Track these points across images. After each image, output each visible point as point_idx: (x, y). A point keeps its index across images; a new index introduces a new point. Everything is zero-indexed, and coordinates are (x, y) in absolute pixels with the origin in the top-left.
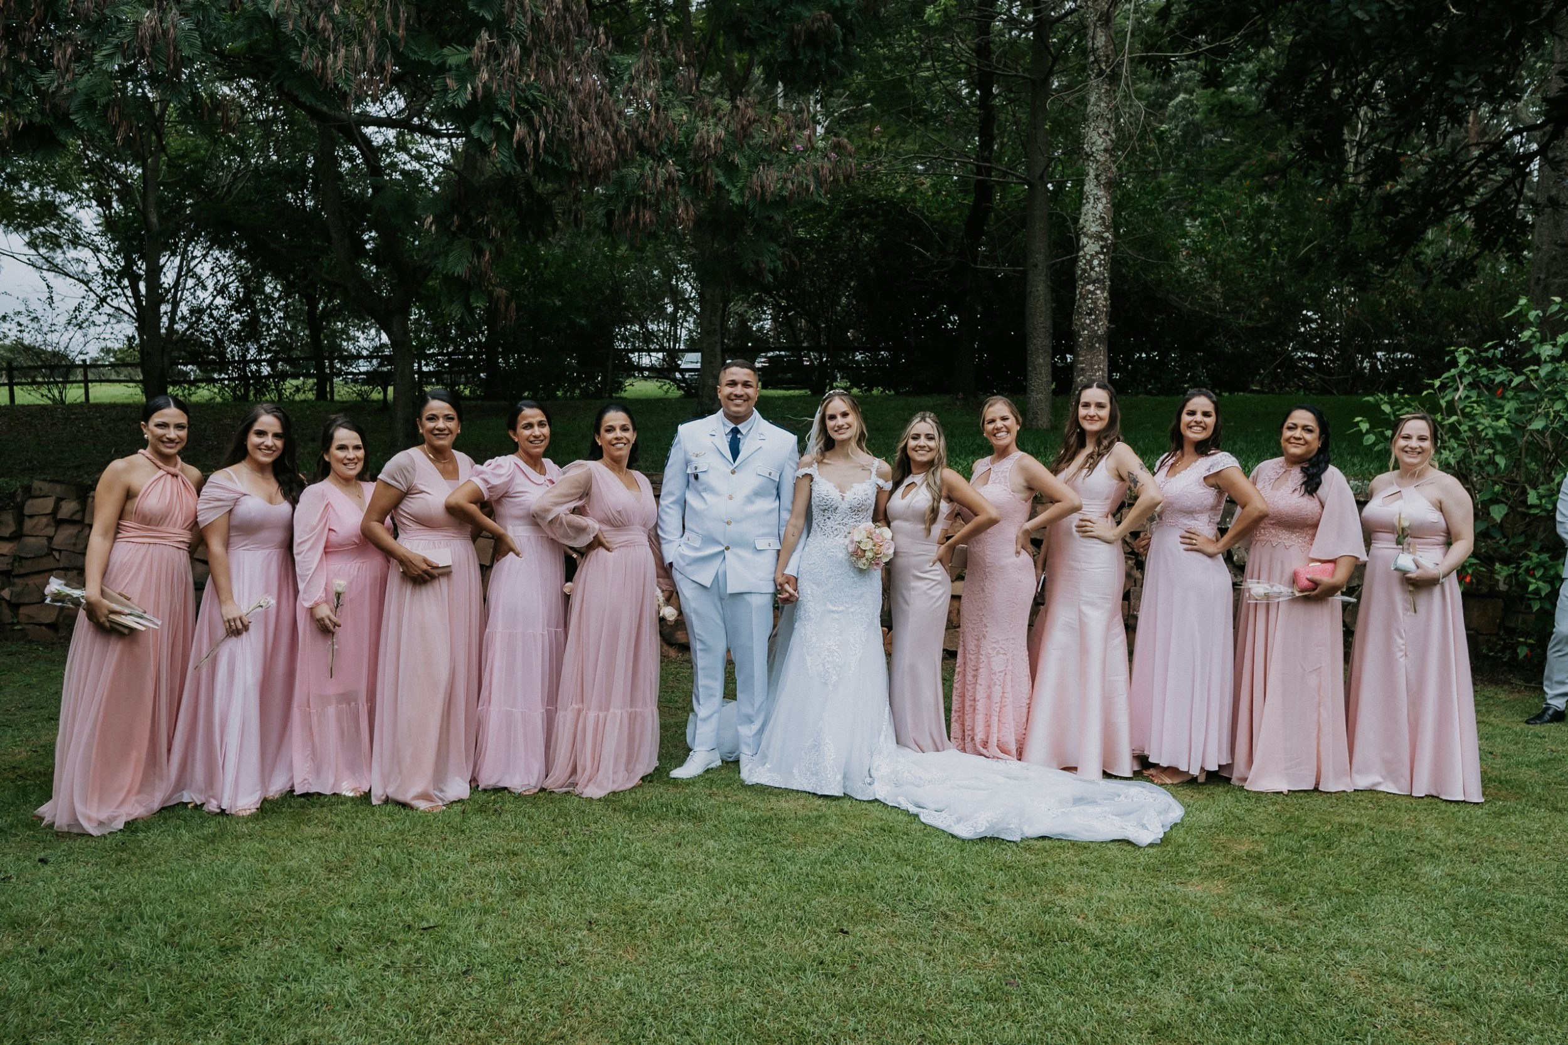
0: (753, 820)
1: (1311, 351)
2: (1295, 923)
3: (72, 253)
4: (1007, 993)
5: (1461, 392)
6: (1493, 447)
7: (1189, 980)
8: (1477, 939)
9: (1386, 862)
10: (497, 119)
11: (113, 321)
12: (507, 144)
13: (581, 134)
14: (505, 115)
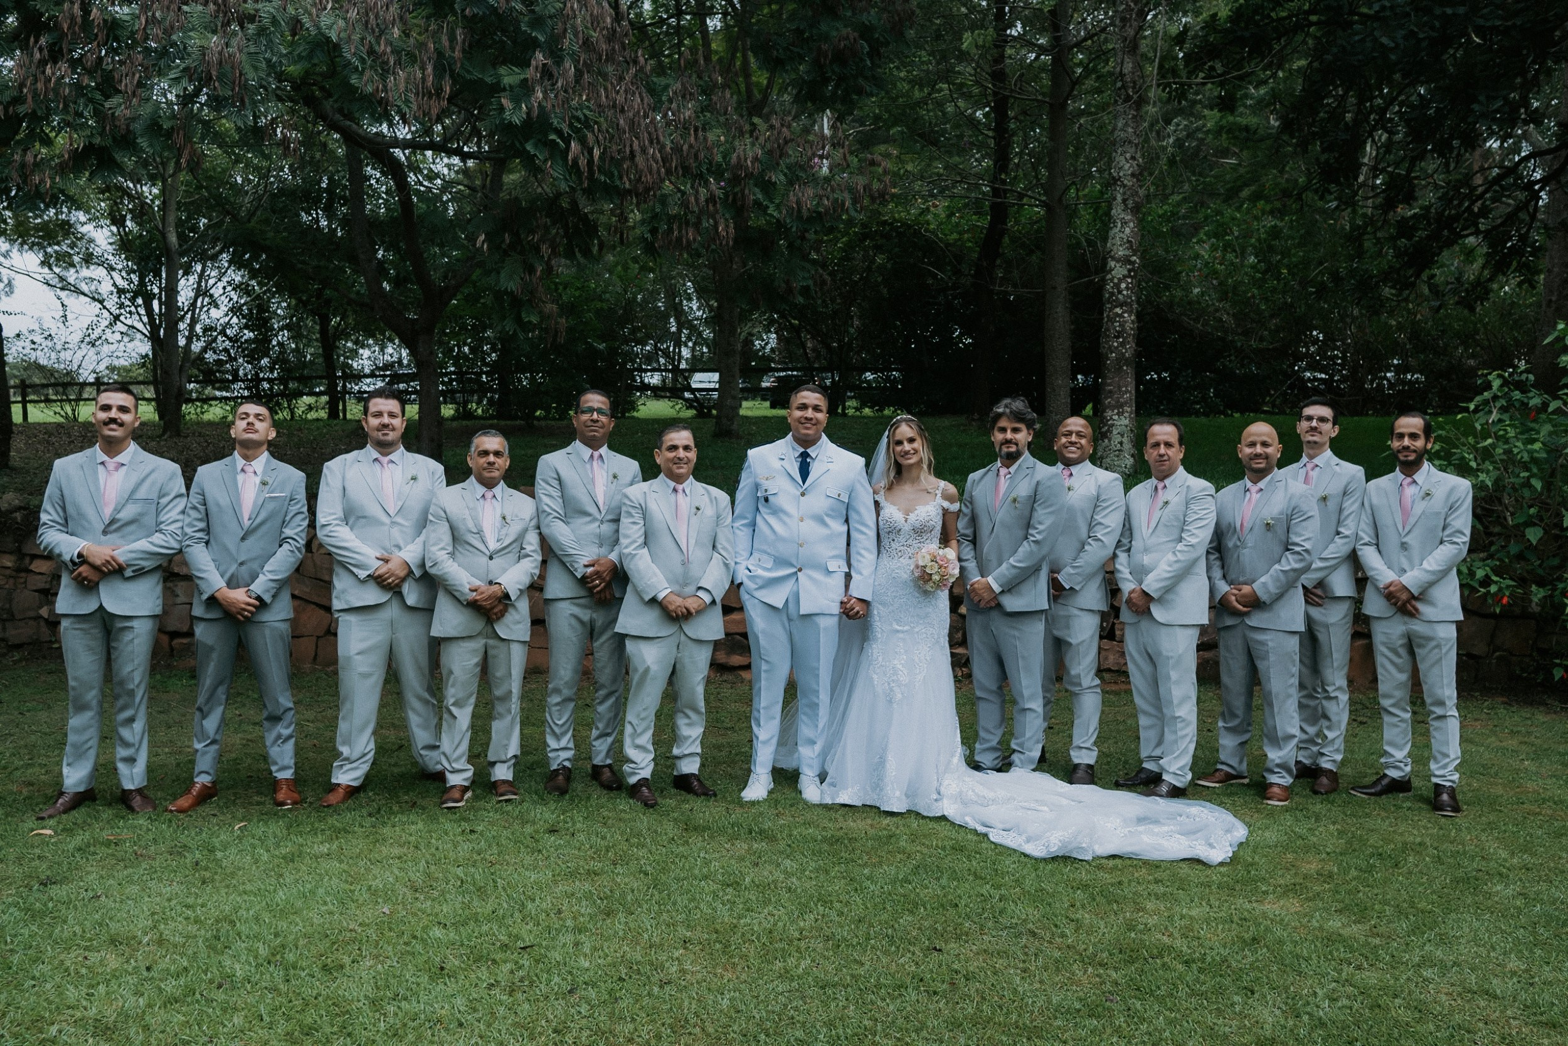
0: (825, 840)
1: (1321, 372)
2: (1377, 941)
3: (85, 272)
4: (1109, 1009)
5: (1494, 416)
6: (1528, 469)
7: (1284, 996)
8: (1560, 958)
9: (1456, 881)
10: (553, 137)
11: (126, 339)
12: (561, 163)
13: (632, 152)
14: (559, 133)
